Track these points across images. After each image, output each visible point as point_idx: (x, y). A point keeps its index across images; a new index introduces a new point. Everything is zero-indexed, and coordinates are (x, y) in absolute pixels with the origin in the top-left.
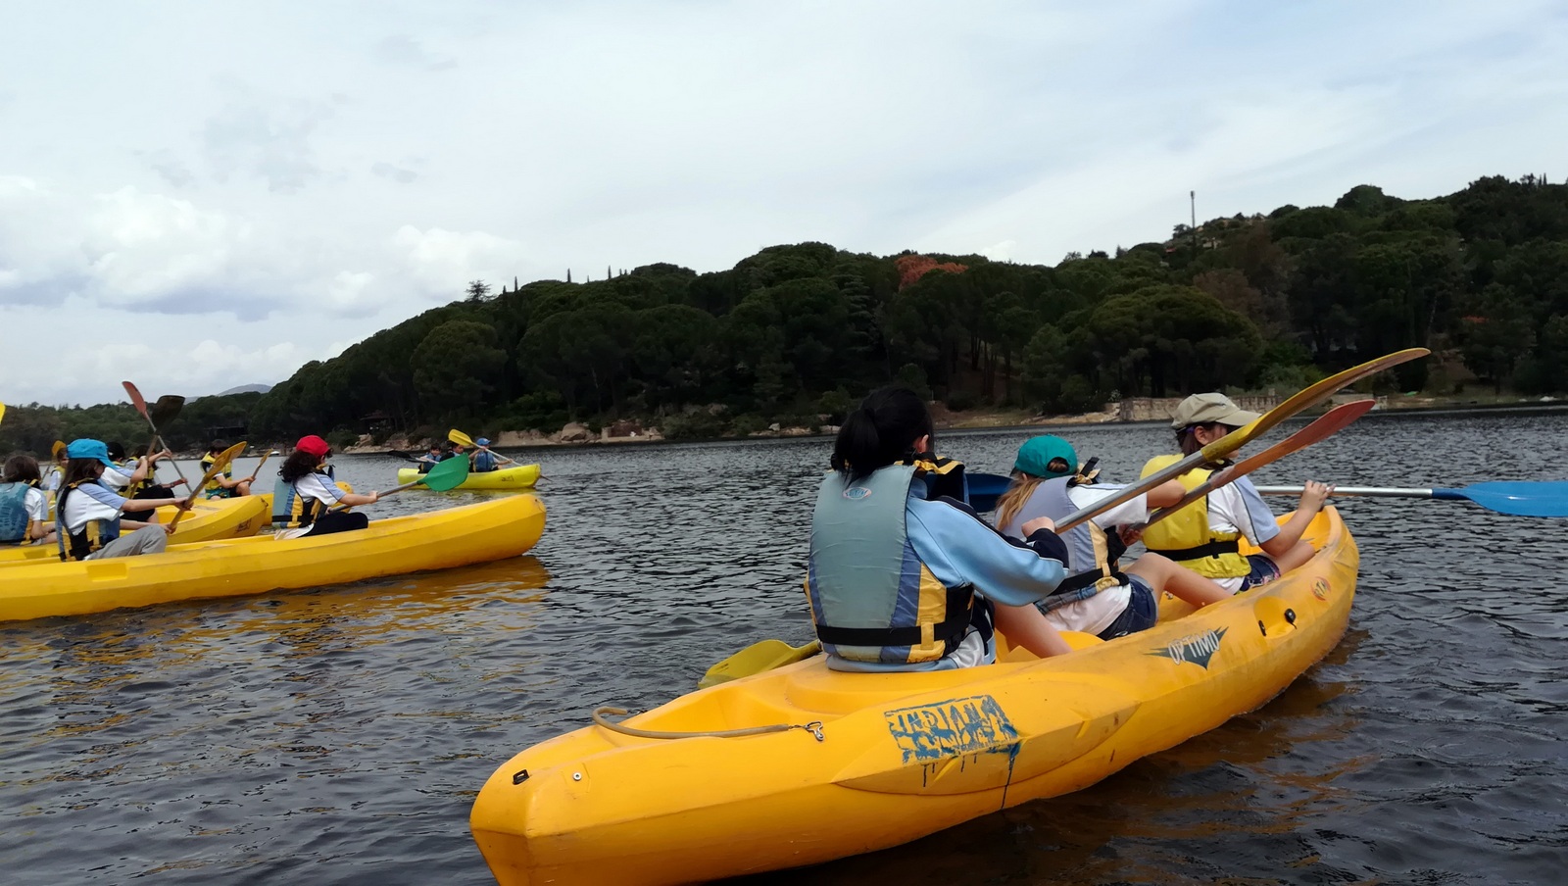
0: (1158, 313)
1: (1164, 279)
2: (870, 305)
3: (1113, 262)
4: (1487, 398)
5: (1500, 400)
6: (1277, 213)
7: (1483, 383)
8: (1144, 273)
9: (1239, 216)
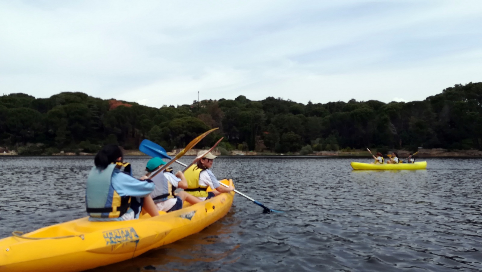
0: (188, 125)
1: (190, 115)
2: (99, 114)
3: (176, 109)
4: (269, 153)
5: (272, 154)
6: (220, 100)
7: (268, 149)
8: (184, 113)
9: (211, 100)
